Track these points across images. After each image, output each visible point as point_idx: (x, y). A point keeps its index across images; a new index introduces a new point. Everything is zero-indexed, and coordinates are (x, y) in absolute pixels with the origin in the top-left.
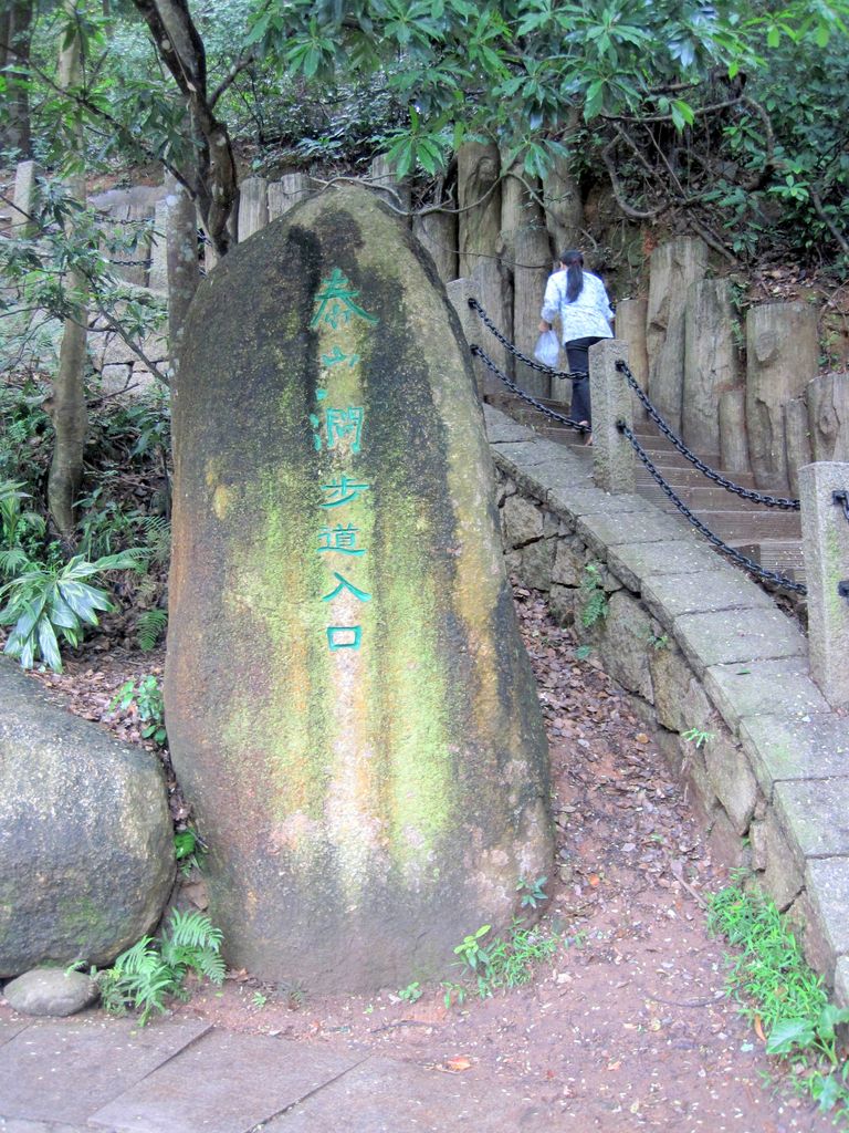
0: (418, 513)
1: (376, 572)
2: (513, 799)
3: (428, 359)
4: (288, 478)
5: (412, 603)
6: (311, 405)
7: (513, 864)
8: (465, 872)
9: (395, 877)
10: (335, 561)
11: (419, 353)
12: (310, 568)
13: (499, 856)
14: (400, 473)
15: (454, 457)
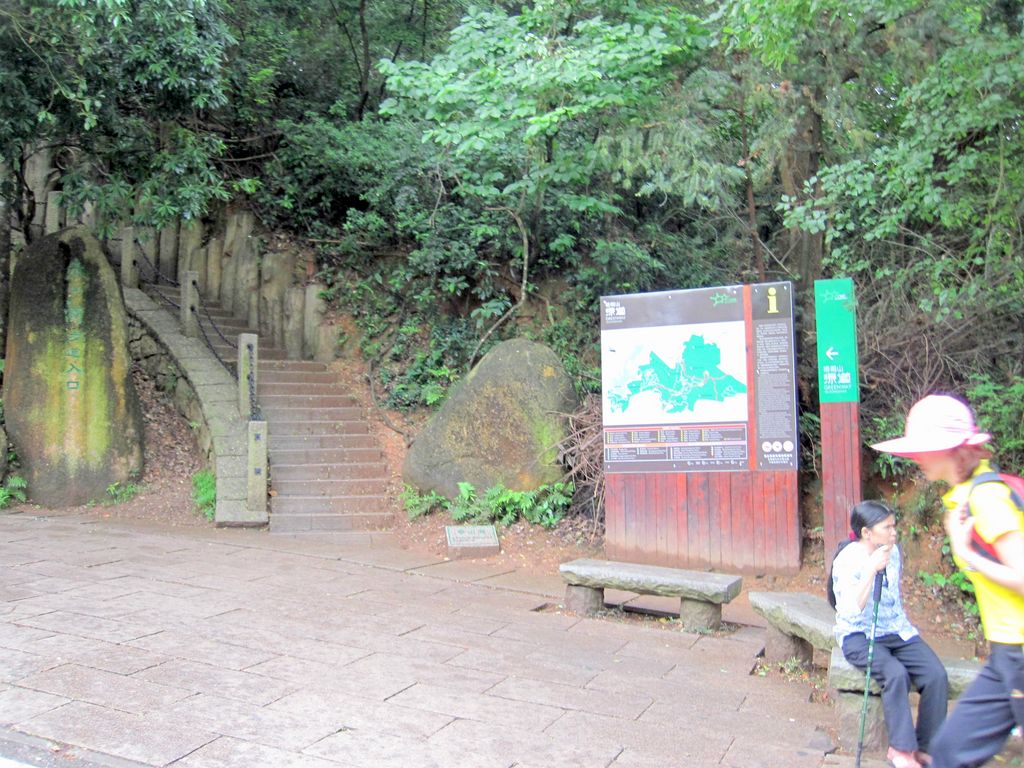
0: (101, 345)
1: (85, 364)
2: (129, 441)
3: (107, 293)
4: (56, 331)
5: (97, 375)
6: (65, 306)
7: (128, 463)
8: (111, 465)
9: (87, 466)
10: (71, 360)
11: (104, 290)
12: (62, 361)
13: (123, 460)
14: (95, 331)
15: (114, 327)
